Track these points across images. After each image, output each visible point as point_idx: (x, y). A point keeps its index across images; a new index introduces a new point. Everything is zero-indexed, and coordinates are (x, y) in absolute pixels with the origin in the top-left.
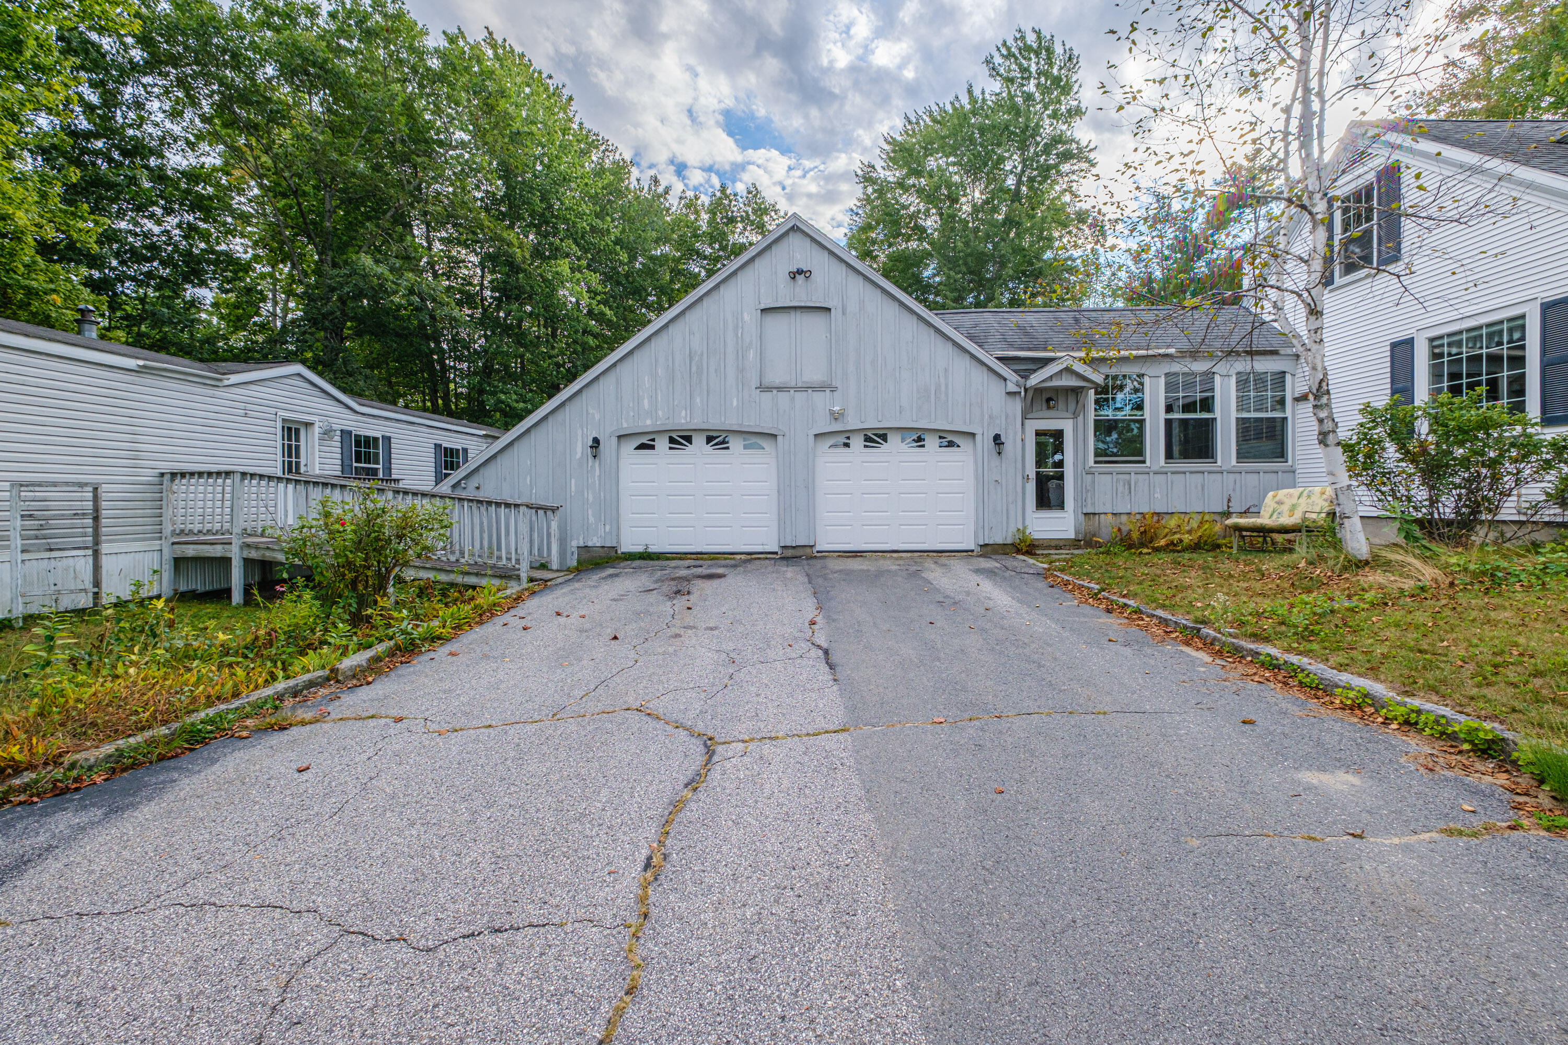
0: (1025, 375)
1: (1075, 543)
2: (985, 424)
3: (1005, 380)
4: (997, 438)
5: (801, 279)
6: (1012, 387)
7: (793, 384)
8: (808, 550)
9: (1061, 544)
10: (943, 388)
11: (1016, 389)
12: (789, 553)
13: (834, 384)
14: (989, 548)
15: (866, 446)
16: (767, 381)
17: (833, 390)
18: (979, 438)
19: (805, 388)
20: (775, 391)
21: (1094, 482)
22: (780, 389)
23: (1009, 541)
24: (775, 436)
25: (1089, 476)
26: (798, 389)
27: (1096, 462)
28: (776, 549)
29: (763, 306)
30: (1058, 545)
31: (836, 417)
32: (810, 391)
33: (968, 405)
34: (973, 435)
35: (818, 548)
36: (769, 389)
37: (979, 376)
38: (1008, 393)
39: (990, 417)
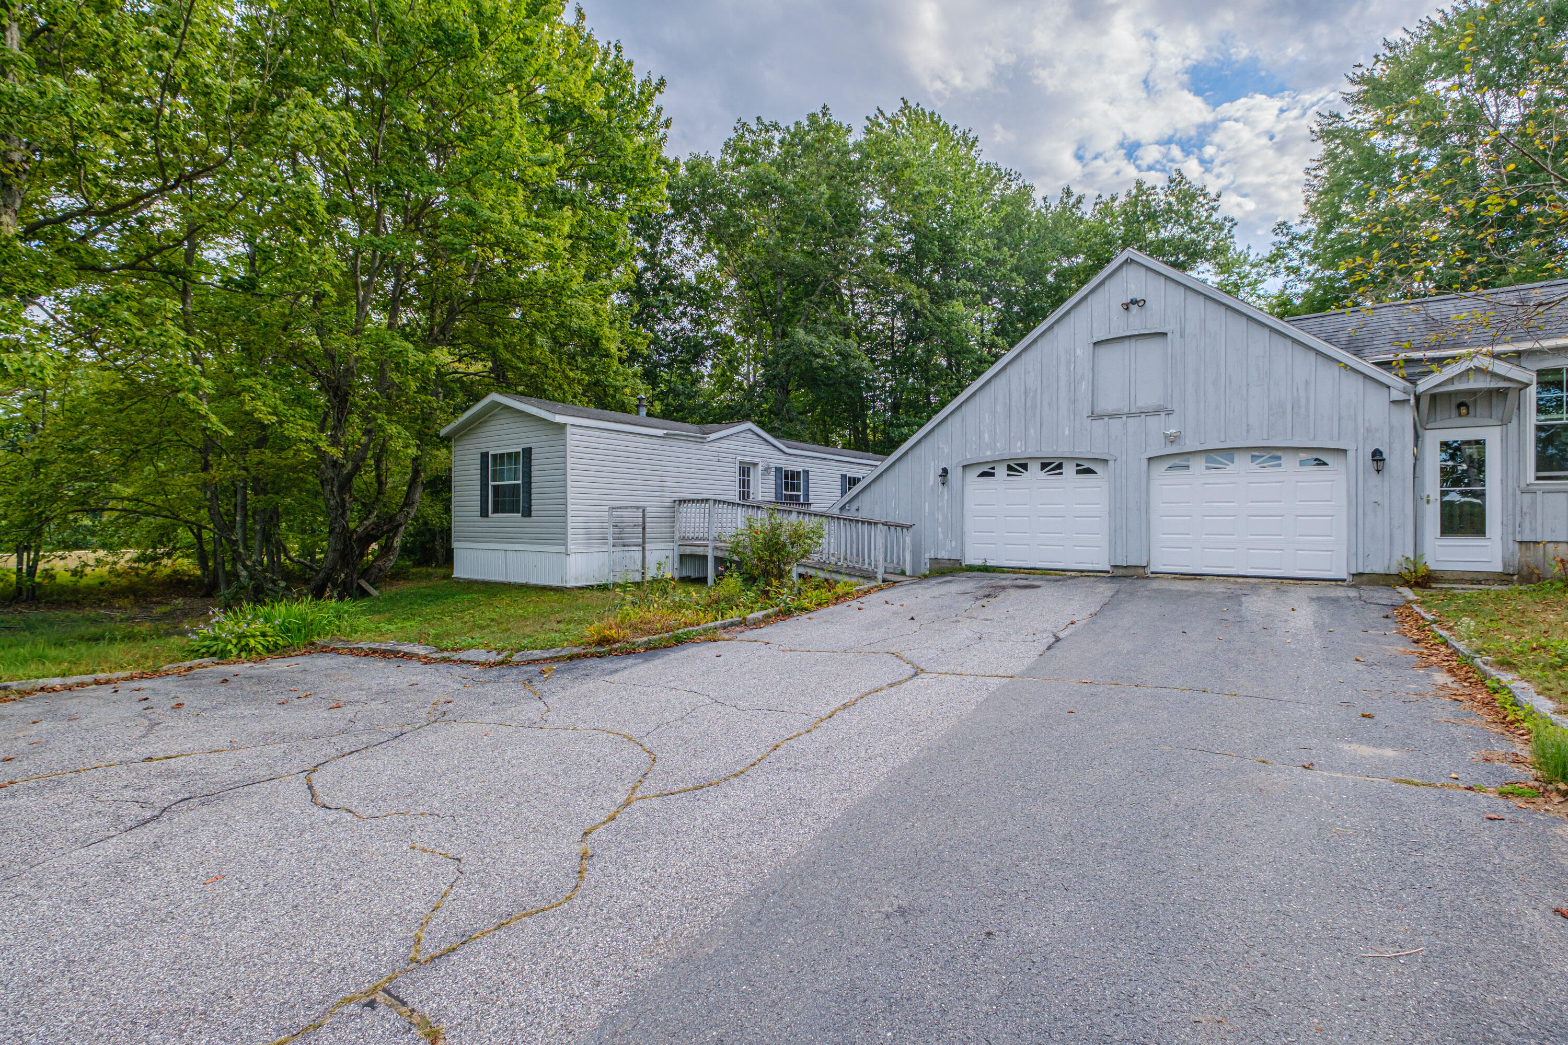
0: (1412, 380)
1: (1504, 578)
2: (1360, 438)
3: (1389, 387)
4: (1377, 456)
5: (1134, 308)
6: (1396, 395)
7: (1126, 410)
8: (1141, 571)
9: (1480, 577)
10: (1303, 402)
11: (1403, 397)
12: (1121, 572)
13: (1169, 407)
14: (1364, 578)
15: (1207, 468)
16: (1098, 411)
17: (1169, 413)
18: (1351, 454)
19: (1138, 414)
20: (1106, 419)
21: (1534, 503)
22: (1111, 416)
23: (1394, 570)
24: (1106, 461)
25: (1527, 498)
26: (1130, 415)
27: (1538, 478)
28: (1108, 568)
29: (1095, 340)
30: (1477, 579)
31: (1172, 440)
32: (1143, 416)
33: (1336, 419)
34: (1344, 451)
35: (1153, 569)
36: (1101, 417)
37: (1352, 387)
38: (1393, 402)
39: (1368, 430)
